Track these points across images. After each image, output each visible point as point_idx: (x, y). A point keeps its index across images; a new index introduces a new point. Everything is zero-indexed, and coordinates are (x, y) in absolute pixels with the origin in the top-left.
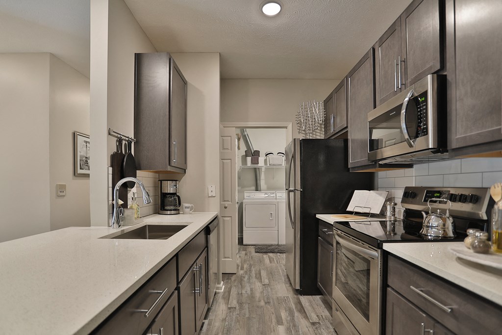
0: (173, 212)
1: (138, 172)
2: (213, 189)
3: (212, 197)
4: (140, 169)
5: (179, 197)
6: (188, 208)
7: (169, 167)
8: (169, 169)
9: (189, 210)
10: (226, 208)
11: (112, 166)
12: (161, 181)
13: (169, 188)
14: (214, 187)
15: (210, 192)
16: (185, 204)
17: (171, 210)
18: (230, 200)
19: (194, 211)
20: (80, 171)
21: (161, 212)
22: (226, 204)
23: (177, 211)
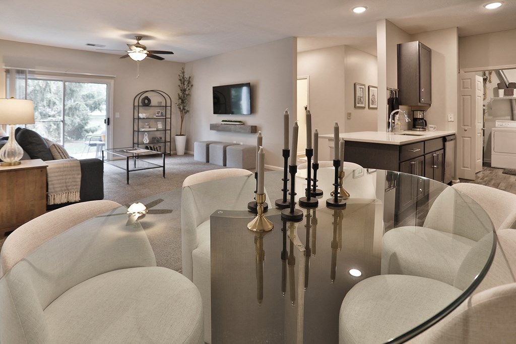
0: (421, 129)
1: (400, 106)
2: (452, 116)
3: (451, 121)
4: (401, 105)
5: (425, 121)
6: (432, 127)
7: (419, 103)
8: (419, 104)
9: (433, 129)
10: (465, 130)
11: (388, 104)
12: (413, 111)
13: (419, 115)
14: (453, 115)
15: (449, 118)
16: (429, 125)
17: (420, 128)
18: (470, 125)
19: (437, 130)
20: (358, 105)
21: (413, 129)
22: (466, 128)
23: (424, 130)
